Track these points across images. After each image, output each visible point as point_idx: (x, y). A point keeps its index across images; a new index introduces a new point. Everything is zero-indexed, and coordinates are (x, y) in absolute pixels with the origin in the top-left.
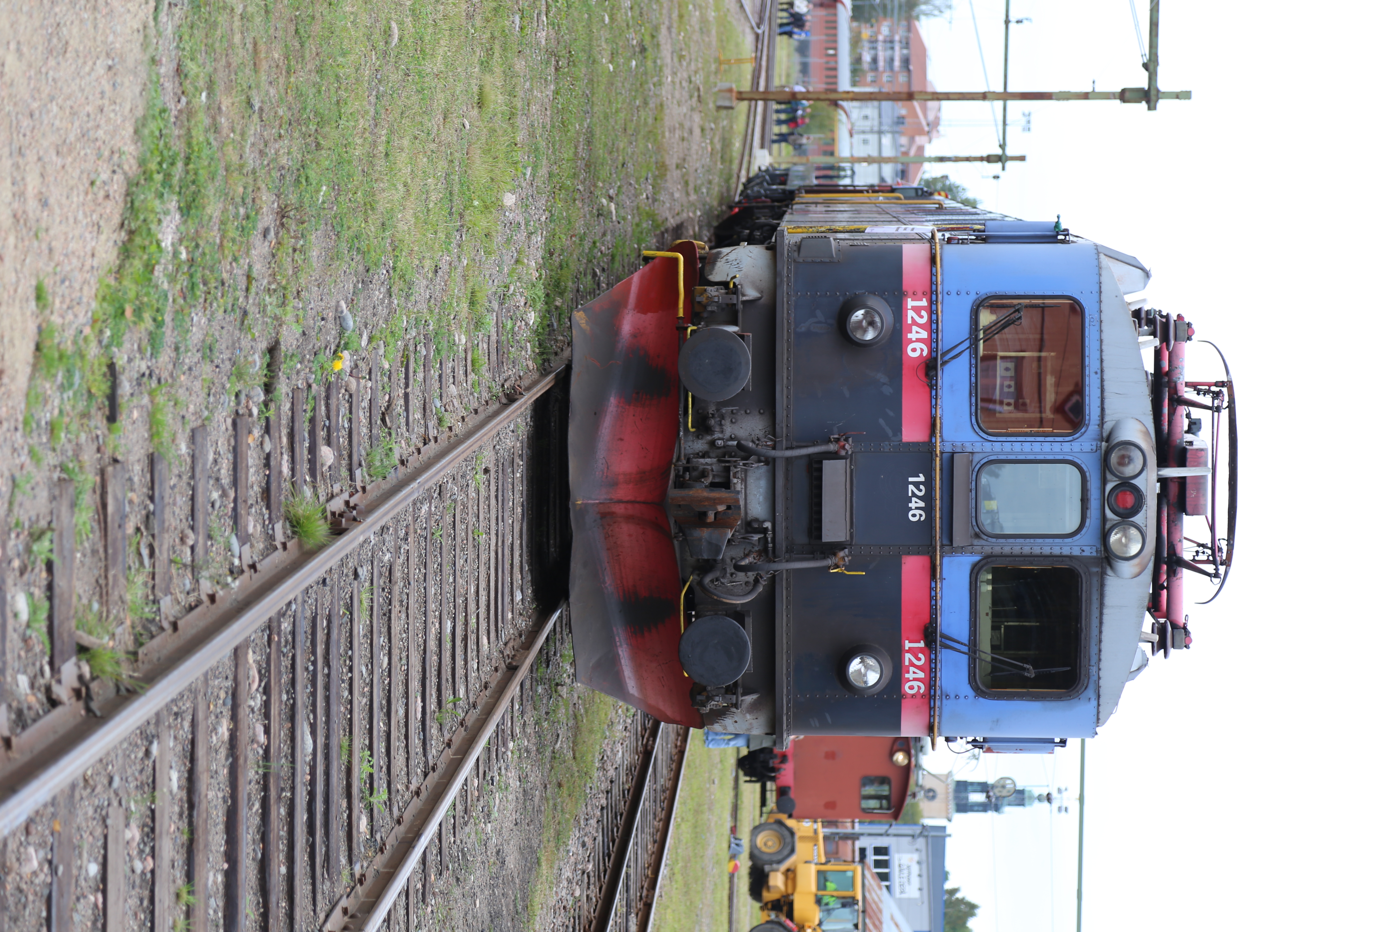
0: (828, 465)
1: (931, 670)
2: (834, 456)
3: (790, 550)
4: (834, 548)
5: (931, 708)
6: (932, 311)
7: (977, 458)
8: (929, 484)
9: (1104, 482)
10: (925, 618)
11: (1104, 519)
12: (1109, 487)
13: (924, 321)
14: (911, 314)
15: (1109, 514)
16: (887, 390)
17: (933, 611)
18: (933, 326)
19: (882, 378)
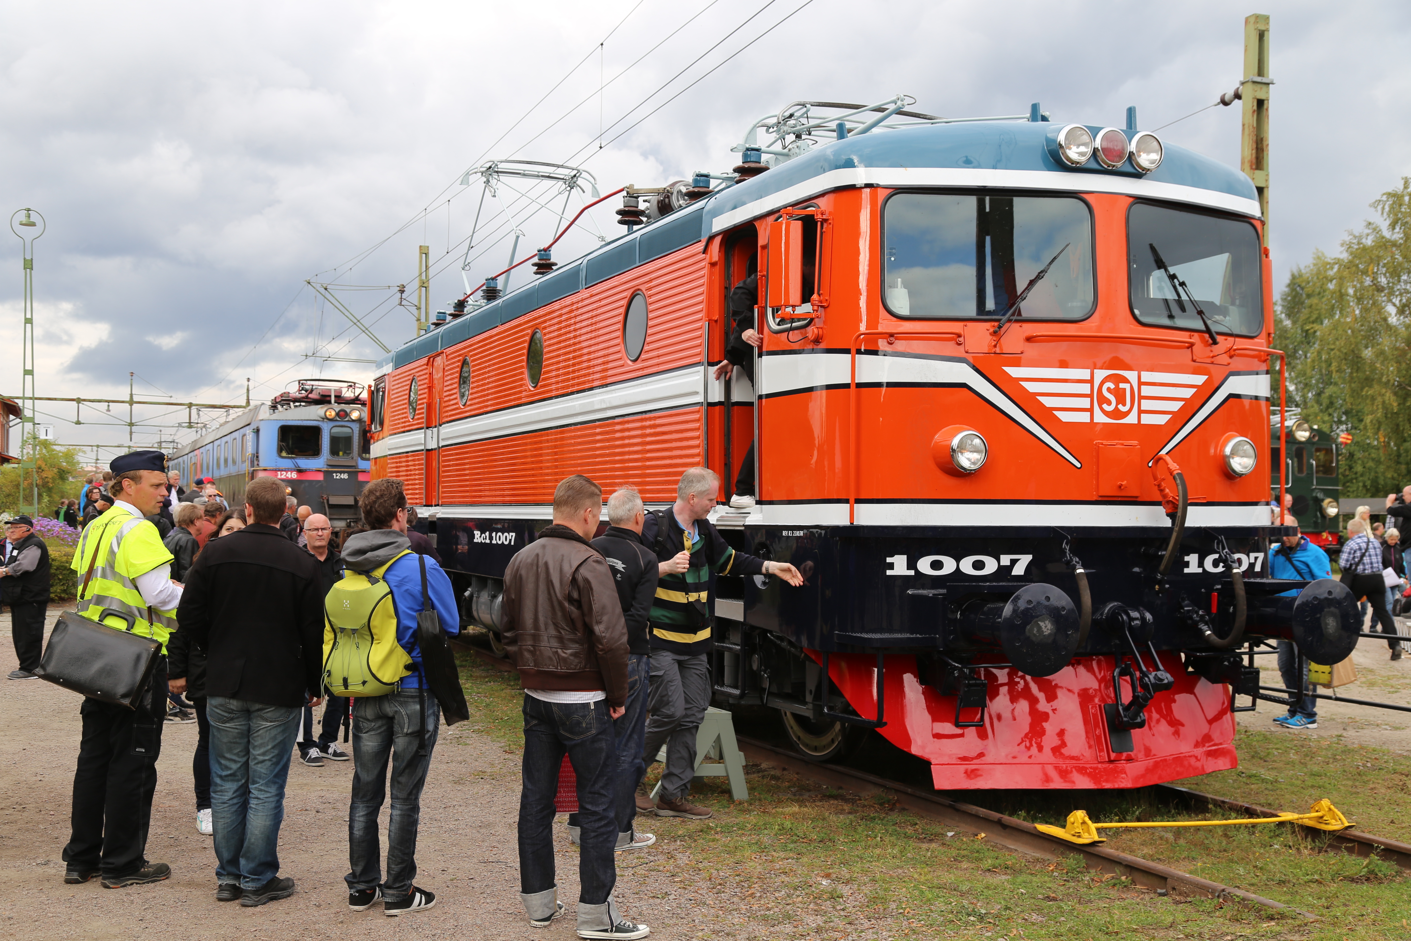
0: (330, 503)
2: (328, 500)
3: (356, 514)
4: (356, 501)
6: (282, 471)
7: (328, 458)
12: (338, 419)
13: (285, 473)
14: (283, 477)
18: (287, 470)
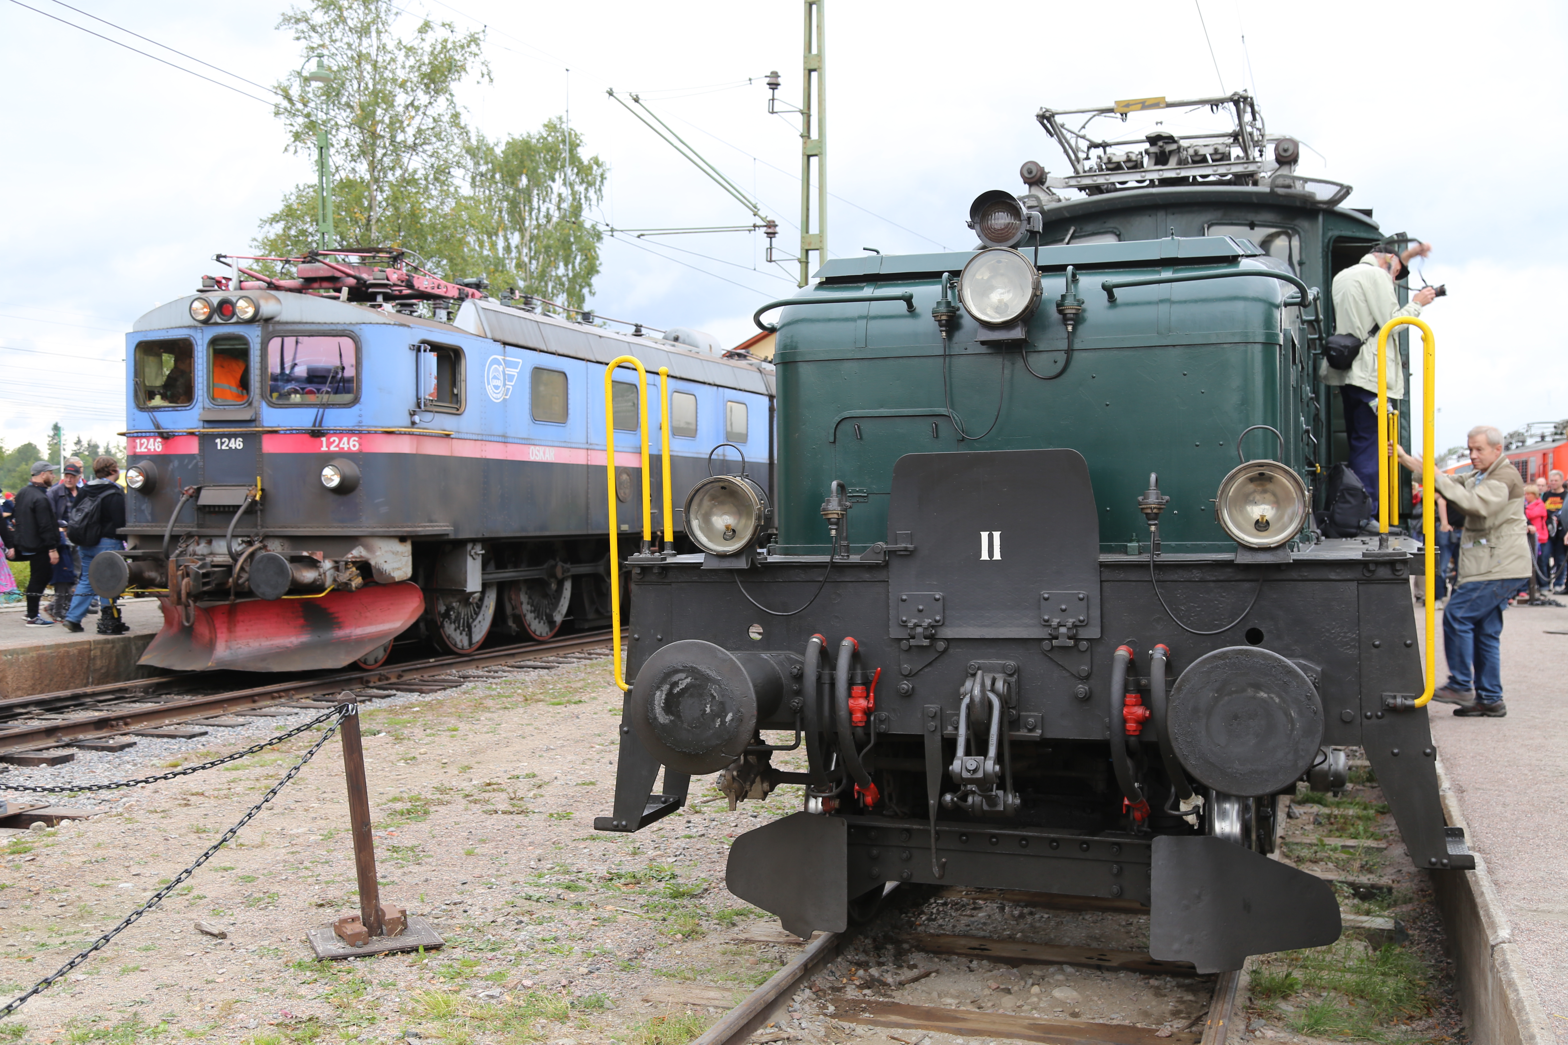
0: (203, 502)
1: (341, 433)
5: (369, 433)
6: (141, 436)
7: (207, 406)
8: (221, 436)
9: (216, 324)
10: (307, 437)
11: (237, 323)
12: (219, 321)
13: (144, 440)
14: (144, 450)
15: (234, 320)
16: (176, 463)
17: (300, 432)
18: (148, 436)
19: (171, 467)
